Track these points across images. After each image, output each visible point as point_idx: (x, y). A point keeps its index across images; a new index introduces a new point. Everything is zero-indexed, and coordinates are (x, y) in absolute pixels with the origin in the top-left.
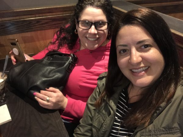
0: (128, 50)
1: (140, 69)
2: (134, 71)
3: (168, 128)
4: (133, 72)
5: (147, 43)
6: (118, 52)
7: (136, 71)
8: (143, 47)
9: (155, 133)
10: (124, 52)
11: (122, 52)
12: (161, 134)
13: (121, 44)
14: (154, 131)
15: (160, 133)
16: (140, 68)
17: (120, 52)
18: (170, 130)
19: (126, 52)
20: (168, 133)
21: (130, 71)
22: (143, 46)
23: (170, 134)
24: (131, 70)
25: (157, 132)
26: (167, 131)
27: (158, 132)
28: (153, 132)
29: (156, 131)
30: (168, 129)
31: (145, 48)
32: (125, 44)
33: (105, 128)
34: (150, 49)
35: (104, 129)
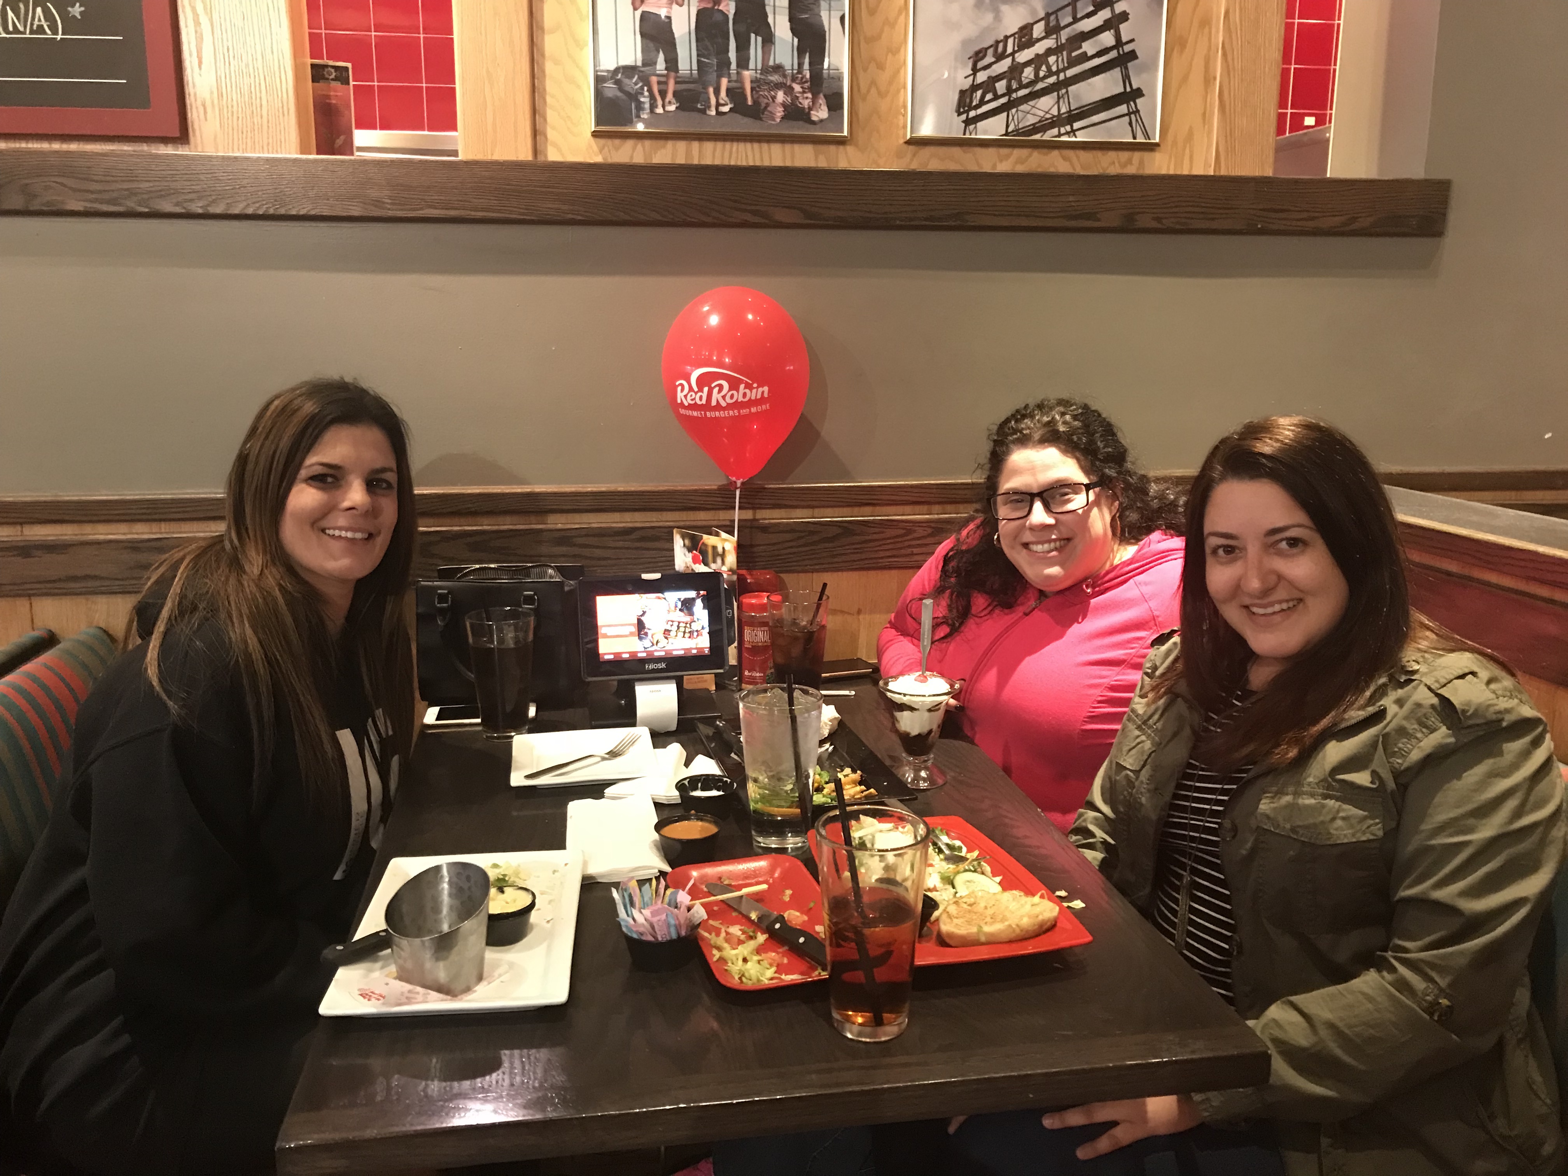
0: (1238, 548)
1: (1271, 609)
4: (1253, 613)
6: (1208, 551)
10: (1227, 553)
17: (1215, 551)
19: (1233, 555)
21: (1244, 611)
22: (1282, 540)
24: (1246, 607)
31: (1291, 547)
34: (1301, 554)
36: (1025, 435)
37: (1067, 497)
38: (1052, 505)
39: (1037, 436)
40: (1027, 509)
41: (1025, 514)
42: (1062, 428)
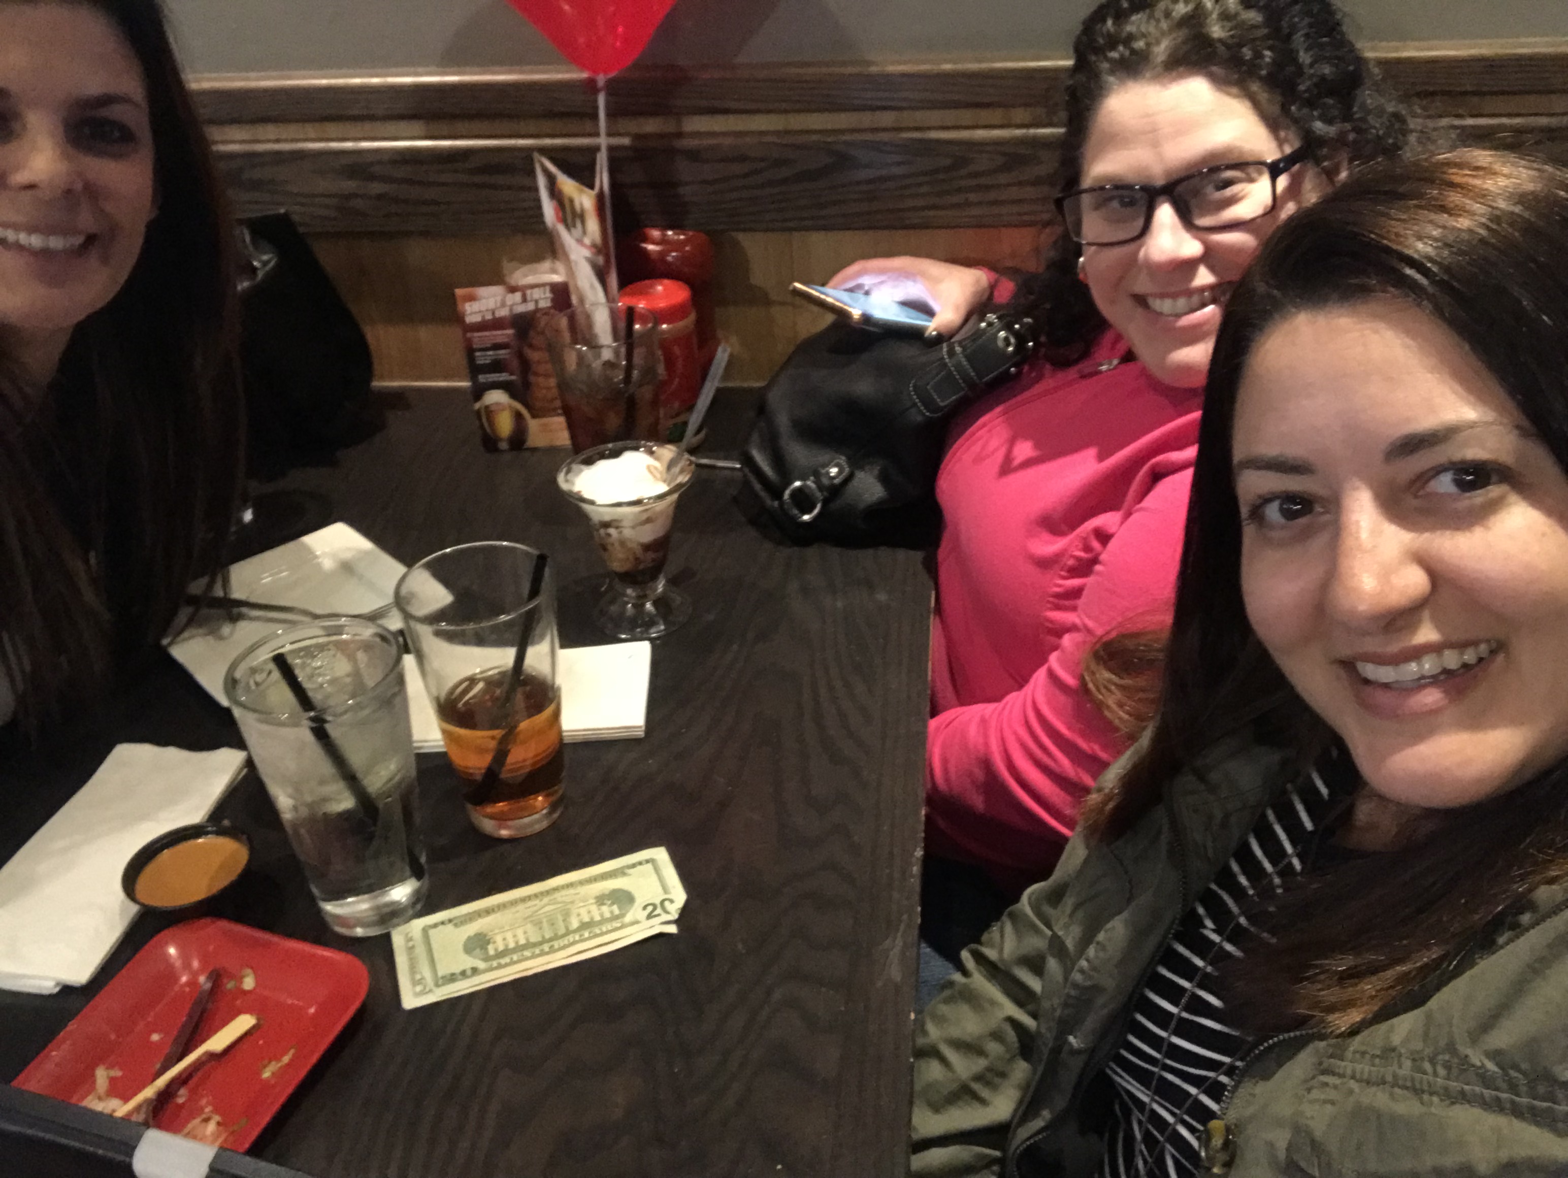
0: (1322, 500)
1: (1413, 666)
2: (1370, 670)
3: (1524, 1066)
4: (1367, 682)
5: (1474, 453)
7: (1385, 674)
8: (1445, 483)
9: (1418, 1076)
10: (1290, 515)
11: (1273, 512)
12: (1463, 1098)
13: (1269, 449)
14: (1416, 1059)
15: (1454, 1085)
16: (1417, 653)
18: (1541, 1089)
19: (1306, 519)
20: (1517, 1112)
21: (1342, 673)
23: (1538, 1124)
24: (1348, 665)
25: (1435, 1074)
26: (1513, 1088)
27: (1442, 1071)
28: (1408, 1064)
29: (1427, 1066)
30: (1524, 1073)
31: (1465, 487)
32: (1293, 451)
33: (1094, 969)
34: (1493, 507)
35: (1082, 971)
36: (1133, 52)
37: (1229, 192)
38: (1195, 211)
39: (1161, 50)
40: (1140, 222)
41: (1136, 233)
42: (1217, 31)
